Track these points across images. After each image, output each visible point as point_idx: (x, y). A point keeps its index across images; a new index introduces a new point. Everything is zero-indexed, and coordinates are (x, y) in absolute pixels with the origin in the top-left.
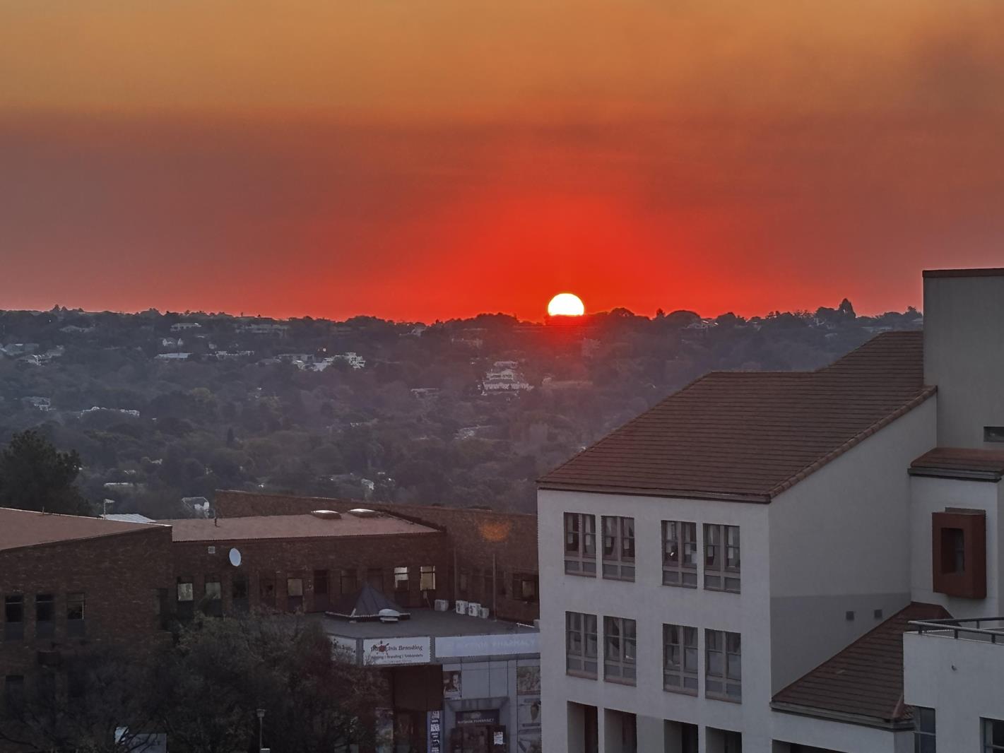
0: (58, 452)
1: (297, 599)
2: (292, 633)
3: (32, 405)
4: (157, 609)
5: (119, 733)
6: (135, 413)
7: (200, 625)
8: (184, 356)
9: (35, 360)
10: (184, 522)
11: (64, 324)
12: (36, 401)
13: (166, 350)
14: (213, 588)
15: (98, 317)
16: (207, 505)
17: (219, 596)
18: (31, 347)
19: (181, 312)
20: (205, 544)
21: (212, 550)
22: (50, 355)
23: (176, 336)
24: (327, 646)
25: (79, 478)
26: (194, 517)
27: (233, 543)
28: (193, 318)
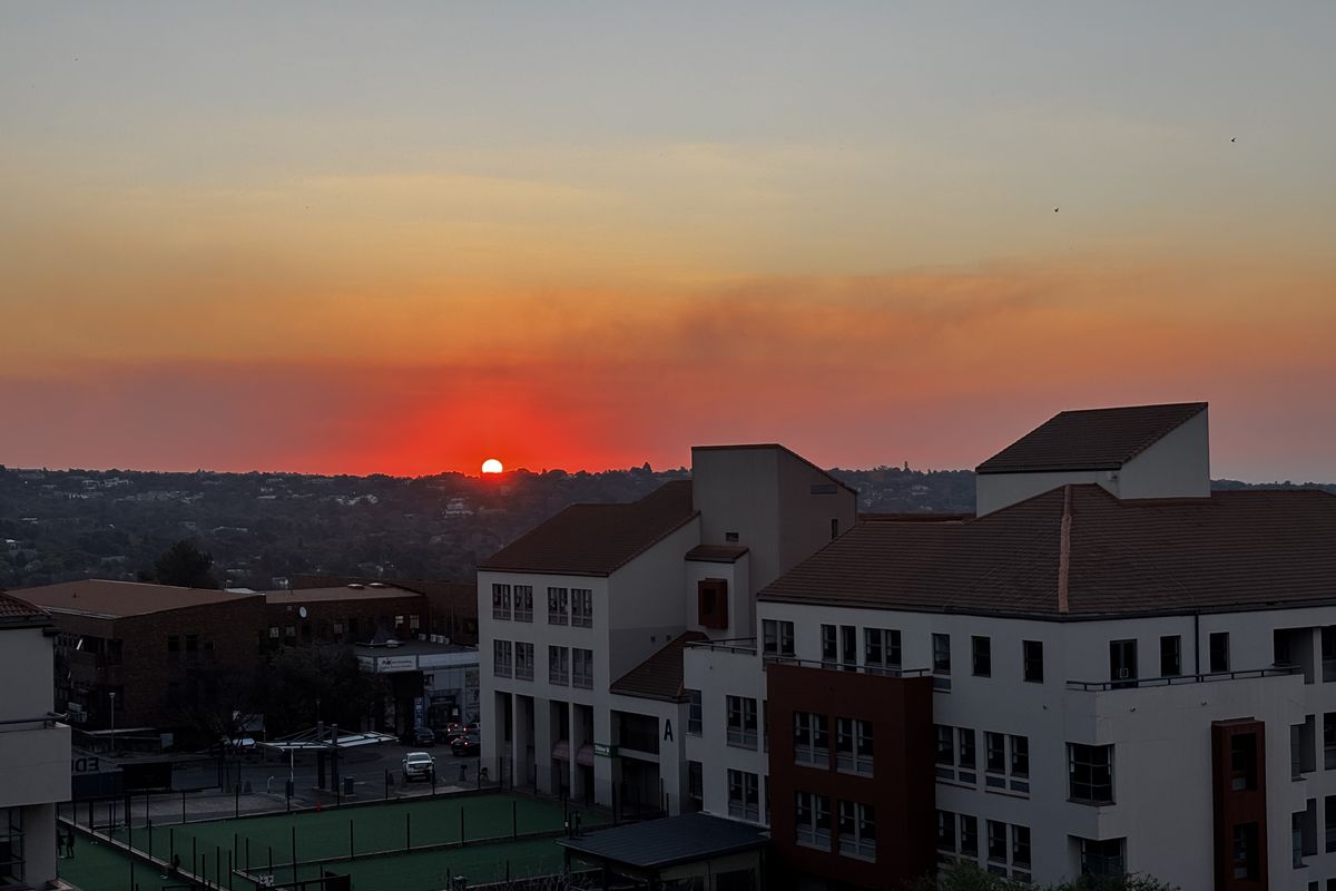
0: (200, 553)
1: (340, 635)
2: (336, 655)
3: (183, 526)
4: (258, 642)
5: (235, 714)
6: (245, 530)
7: (283, 651)
8: (273, 497)
9: (187, 500)
10: (274, 592)
11: (203, 480)
12: (187, 524)
13: (264, 494)
14: (291, 631)
15: (223, 475)
16: (287, 582)
17: (293, 634)
18: (184, 493)
19: (272, 472)
20: (285, 605)
21: (289, 608)
22: (196, 497)
23: (269, 486)
24: (357, 662)
25: (212, 567)
26: (279, 589)
27: (301, 604)
28: (279, 476)
